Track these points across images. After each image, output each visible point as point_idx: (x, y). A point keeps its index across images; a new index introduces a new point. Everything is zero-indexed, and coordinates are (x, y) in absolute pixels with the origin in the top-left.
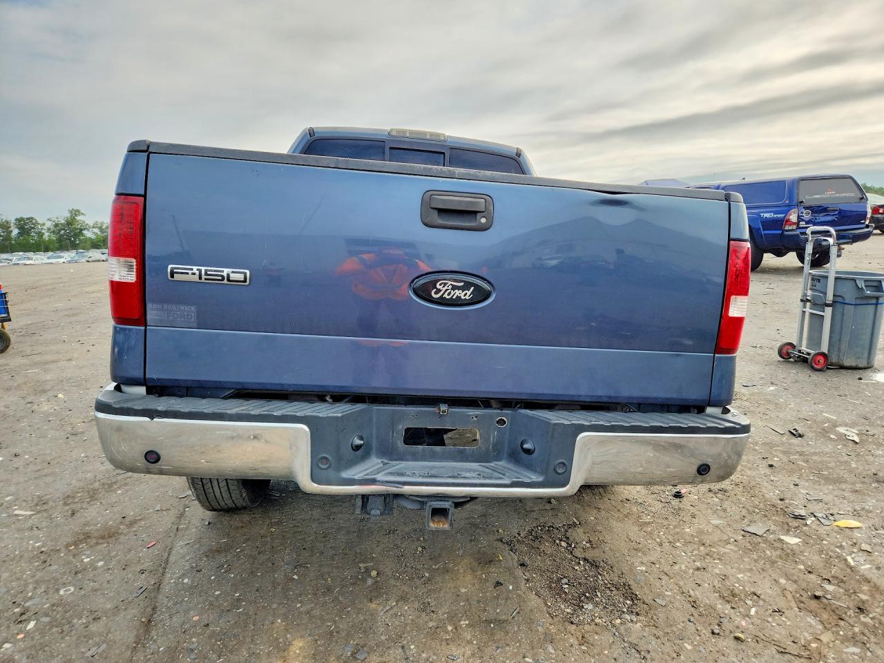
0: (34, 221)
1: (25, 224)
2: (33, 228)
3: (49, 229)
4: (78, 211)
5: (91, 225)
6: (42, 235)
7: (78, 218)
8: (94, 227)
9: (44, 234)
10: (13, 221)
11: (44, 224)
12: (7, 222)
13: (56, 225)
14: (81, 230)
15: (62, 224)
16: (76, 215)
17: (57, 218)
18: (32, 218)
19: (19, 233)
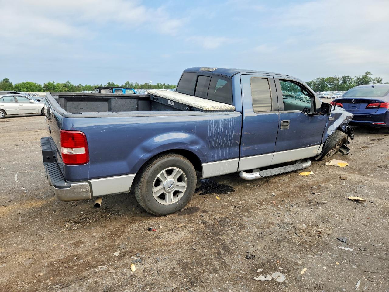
0: (349, 78)
1: (345, 79)
2: (348, 80)
3: (355, 81)
4: (369, 73)
5: (374, 79)
6: (351, 84)
7: (368, 76)
8: (374, 80)
9: (352, 83)
10: (341, 77)
11: (353, 79)
12: (339, 78)
13: (358, 79)
14: (369, 81)
15: (361, 79)
16: (368, 74)
17: (359, 76)
18: (349, 76)
19: (342, 83)
